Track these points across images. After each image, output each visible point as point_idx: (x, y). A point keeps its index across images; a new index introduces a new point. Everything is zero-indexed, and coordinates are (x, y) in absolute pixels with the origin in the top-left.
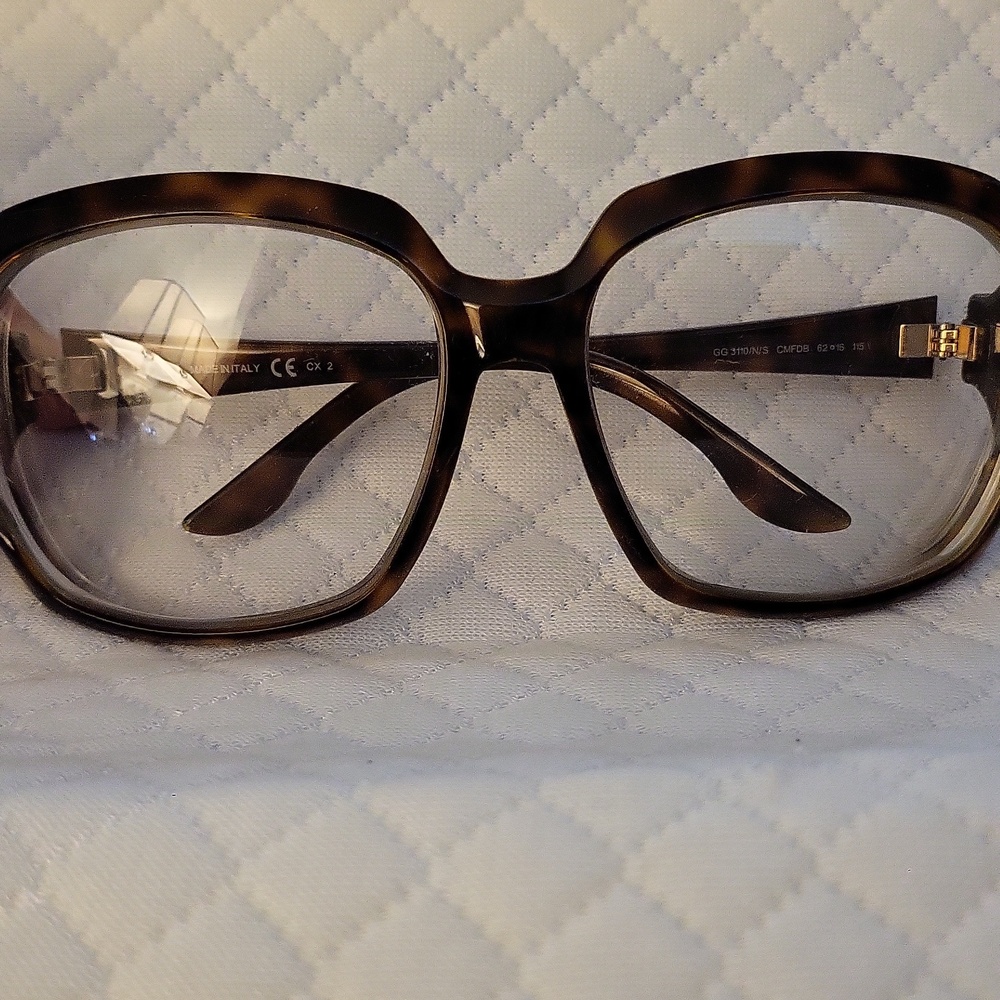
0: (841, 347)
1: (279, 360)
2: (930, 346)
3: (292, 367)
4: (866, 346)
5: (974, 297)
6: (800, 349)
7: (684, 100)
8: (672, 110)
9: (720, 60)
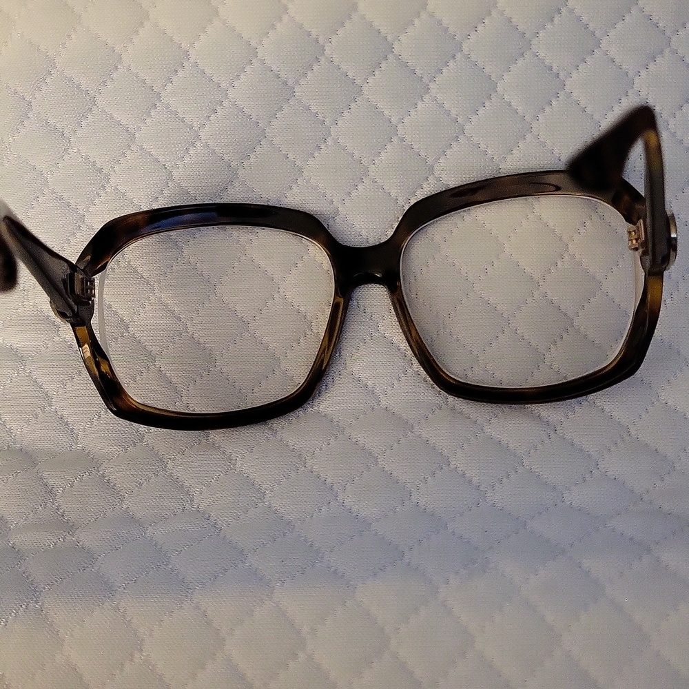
7: (459, 56)
8: (451, 64)
9: (479, 28)
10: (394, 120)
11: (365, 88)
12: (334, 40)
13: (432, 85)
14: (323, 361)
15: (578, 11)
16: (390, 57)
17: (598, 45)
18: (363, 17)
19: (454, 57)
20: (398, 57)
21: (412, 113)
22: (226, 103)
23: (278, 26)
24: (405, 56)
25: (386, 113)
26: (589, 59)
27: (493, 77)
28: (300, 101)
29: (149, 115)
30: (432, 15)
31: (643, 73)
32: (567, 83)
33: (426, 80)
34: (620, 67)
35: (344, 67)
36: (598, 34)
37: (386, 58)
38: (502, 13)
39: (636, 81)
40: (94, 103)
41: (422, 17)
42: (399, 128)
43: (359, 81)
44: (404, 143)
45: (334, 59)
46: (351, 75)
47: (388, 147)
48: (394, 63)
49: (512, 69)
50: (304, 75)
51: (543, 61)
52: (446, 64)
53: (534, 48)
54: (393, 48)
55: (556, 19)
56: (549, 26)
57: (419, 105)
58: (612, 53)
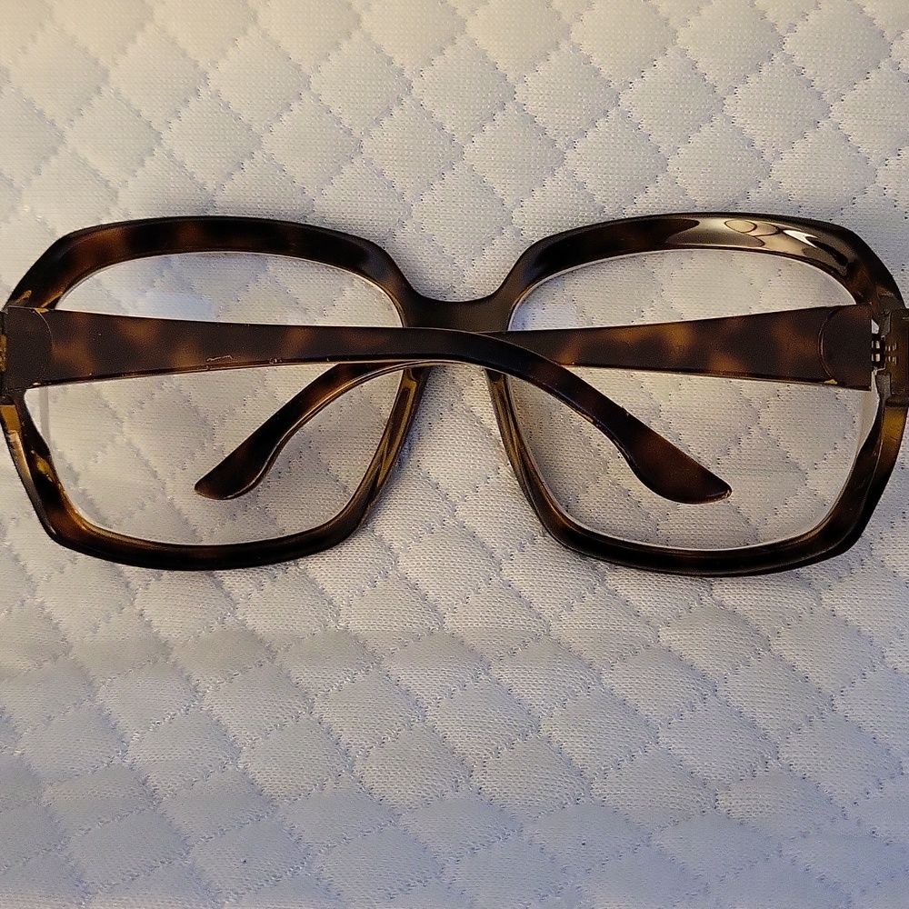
7: (613, 112)
8: (601, 123)
9: (647, 74)
10: (509, 202)
11: (469, 148)
12: (426, 74)
13: (570, 154)
14: (378, 473)
15: (798, 60)
16: (510, 106)
17: (827, 113)
18: (473, 43)
19: (606, 113)
20: (521, 108)
21: (538, 193)
22: (258, 155)
23: (345, 45)
24: (531, 107)
25: (498, 189)
26: (810, 135)
27: (663, 149)
28: (370, 162)
29: (142, 163)
30: (576, 48)
31: (893, 161)
32: (775, 166)
33: (560, 145)
34: (857, 149)
35: (438, 115)
36: (827, 96)
37: (503, 107)
38: (684, 53)
39: (880, 173)
40: (61, 138)
41: (562, 49)
42: (516, 213)
43: (459, 138)
44: (521, 238)
45: (426, 102)
46: (448, 127)
47: (497, 241)
48: (516, 115)
49: (692, 139)
50: (378, 122)
51: (741, 131)
52: (594, 123)
53: (729, 110)
54: (515, 93)
55: (764, 69)
56: (753, 79)
57: (547, 183)
58: (846, 128)
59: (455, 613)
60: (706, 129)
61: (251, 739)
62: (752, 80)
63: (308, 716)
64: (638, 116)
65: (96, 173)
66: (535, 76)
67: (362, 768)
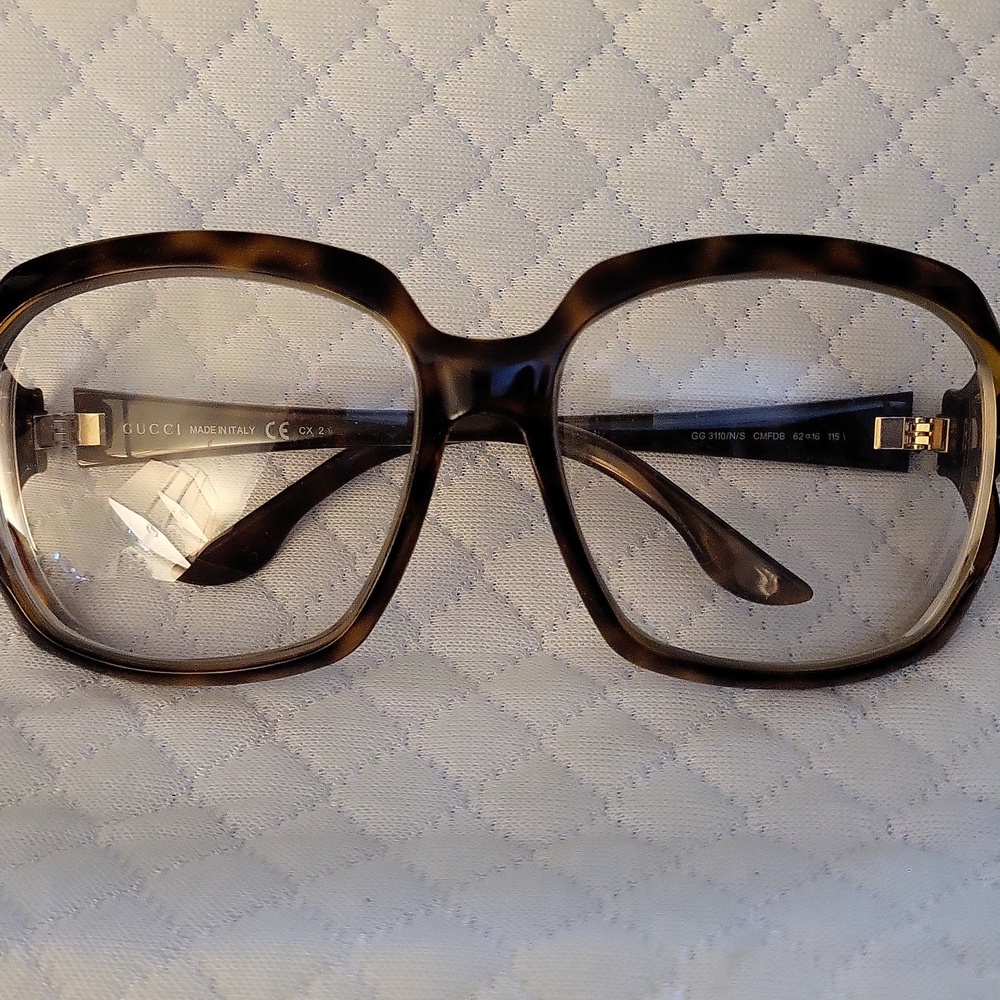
0: (816, 437)
1: (273, 423)
2: (905, 439)
3: (286, 431)
4: (841, 436)
5: (948, 392)
6: (776, 436)
7: (725, 60)
8: (711, 72)
9: (765, 17)
10: (603, 159)
11: (559, 98)
12: (513, 10)
13: (675, 106)
16: (608, 49)
17: (962, 69)
19: (717, 60)
20: (621, 51)
21: (637, 150)
22: (312, 101)
24: (632, 51)
25: (591, 145)
26: (944, 92)
27: (781, 103)
28: (442, 111)
29: (173, 108)
32: (905, 126)
33: (665, 95)
34: (994, 110)
35: (525, 57)
36: (963, 49)
37: (600, 50)
40: (77, 77)
42: (611, 173)
43: (548, 86)
44: (616, 201)
45: (511, 42)
46: (536, 72)
47: (588, 205)
48: (614, 59)
49: (814, 93)
50: (456, 64)
51: (867, 86)
52: (702, 72)
53: (855, 62)
54: (614, 34)
55: (894, 16)
56: (882, 26)
57: (648, 138)
58: (983, 84)
59: (555, 630)
60: (828, 82)
61: (342, 774)
62: (882, 28)
63: (403, 747)
64: (753, 64)
65: (117, 118)
66: (637, 15)
67: (478, 802)
